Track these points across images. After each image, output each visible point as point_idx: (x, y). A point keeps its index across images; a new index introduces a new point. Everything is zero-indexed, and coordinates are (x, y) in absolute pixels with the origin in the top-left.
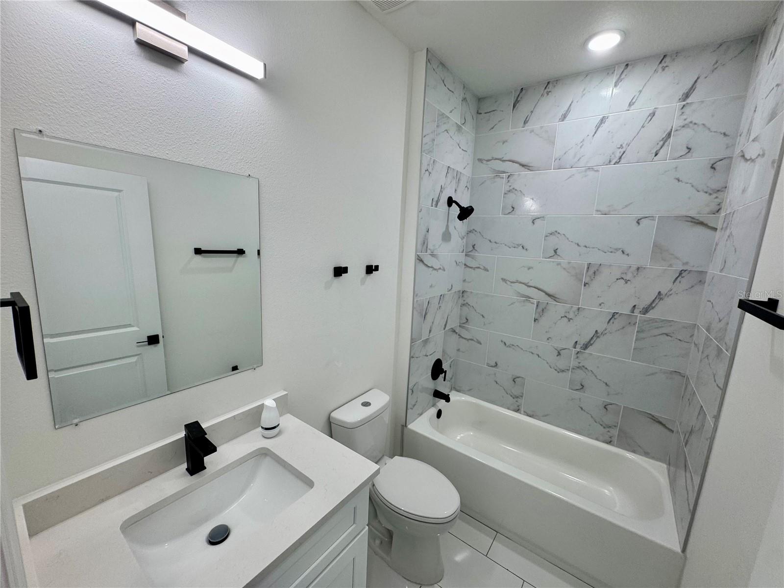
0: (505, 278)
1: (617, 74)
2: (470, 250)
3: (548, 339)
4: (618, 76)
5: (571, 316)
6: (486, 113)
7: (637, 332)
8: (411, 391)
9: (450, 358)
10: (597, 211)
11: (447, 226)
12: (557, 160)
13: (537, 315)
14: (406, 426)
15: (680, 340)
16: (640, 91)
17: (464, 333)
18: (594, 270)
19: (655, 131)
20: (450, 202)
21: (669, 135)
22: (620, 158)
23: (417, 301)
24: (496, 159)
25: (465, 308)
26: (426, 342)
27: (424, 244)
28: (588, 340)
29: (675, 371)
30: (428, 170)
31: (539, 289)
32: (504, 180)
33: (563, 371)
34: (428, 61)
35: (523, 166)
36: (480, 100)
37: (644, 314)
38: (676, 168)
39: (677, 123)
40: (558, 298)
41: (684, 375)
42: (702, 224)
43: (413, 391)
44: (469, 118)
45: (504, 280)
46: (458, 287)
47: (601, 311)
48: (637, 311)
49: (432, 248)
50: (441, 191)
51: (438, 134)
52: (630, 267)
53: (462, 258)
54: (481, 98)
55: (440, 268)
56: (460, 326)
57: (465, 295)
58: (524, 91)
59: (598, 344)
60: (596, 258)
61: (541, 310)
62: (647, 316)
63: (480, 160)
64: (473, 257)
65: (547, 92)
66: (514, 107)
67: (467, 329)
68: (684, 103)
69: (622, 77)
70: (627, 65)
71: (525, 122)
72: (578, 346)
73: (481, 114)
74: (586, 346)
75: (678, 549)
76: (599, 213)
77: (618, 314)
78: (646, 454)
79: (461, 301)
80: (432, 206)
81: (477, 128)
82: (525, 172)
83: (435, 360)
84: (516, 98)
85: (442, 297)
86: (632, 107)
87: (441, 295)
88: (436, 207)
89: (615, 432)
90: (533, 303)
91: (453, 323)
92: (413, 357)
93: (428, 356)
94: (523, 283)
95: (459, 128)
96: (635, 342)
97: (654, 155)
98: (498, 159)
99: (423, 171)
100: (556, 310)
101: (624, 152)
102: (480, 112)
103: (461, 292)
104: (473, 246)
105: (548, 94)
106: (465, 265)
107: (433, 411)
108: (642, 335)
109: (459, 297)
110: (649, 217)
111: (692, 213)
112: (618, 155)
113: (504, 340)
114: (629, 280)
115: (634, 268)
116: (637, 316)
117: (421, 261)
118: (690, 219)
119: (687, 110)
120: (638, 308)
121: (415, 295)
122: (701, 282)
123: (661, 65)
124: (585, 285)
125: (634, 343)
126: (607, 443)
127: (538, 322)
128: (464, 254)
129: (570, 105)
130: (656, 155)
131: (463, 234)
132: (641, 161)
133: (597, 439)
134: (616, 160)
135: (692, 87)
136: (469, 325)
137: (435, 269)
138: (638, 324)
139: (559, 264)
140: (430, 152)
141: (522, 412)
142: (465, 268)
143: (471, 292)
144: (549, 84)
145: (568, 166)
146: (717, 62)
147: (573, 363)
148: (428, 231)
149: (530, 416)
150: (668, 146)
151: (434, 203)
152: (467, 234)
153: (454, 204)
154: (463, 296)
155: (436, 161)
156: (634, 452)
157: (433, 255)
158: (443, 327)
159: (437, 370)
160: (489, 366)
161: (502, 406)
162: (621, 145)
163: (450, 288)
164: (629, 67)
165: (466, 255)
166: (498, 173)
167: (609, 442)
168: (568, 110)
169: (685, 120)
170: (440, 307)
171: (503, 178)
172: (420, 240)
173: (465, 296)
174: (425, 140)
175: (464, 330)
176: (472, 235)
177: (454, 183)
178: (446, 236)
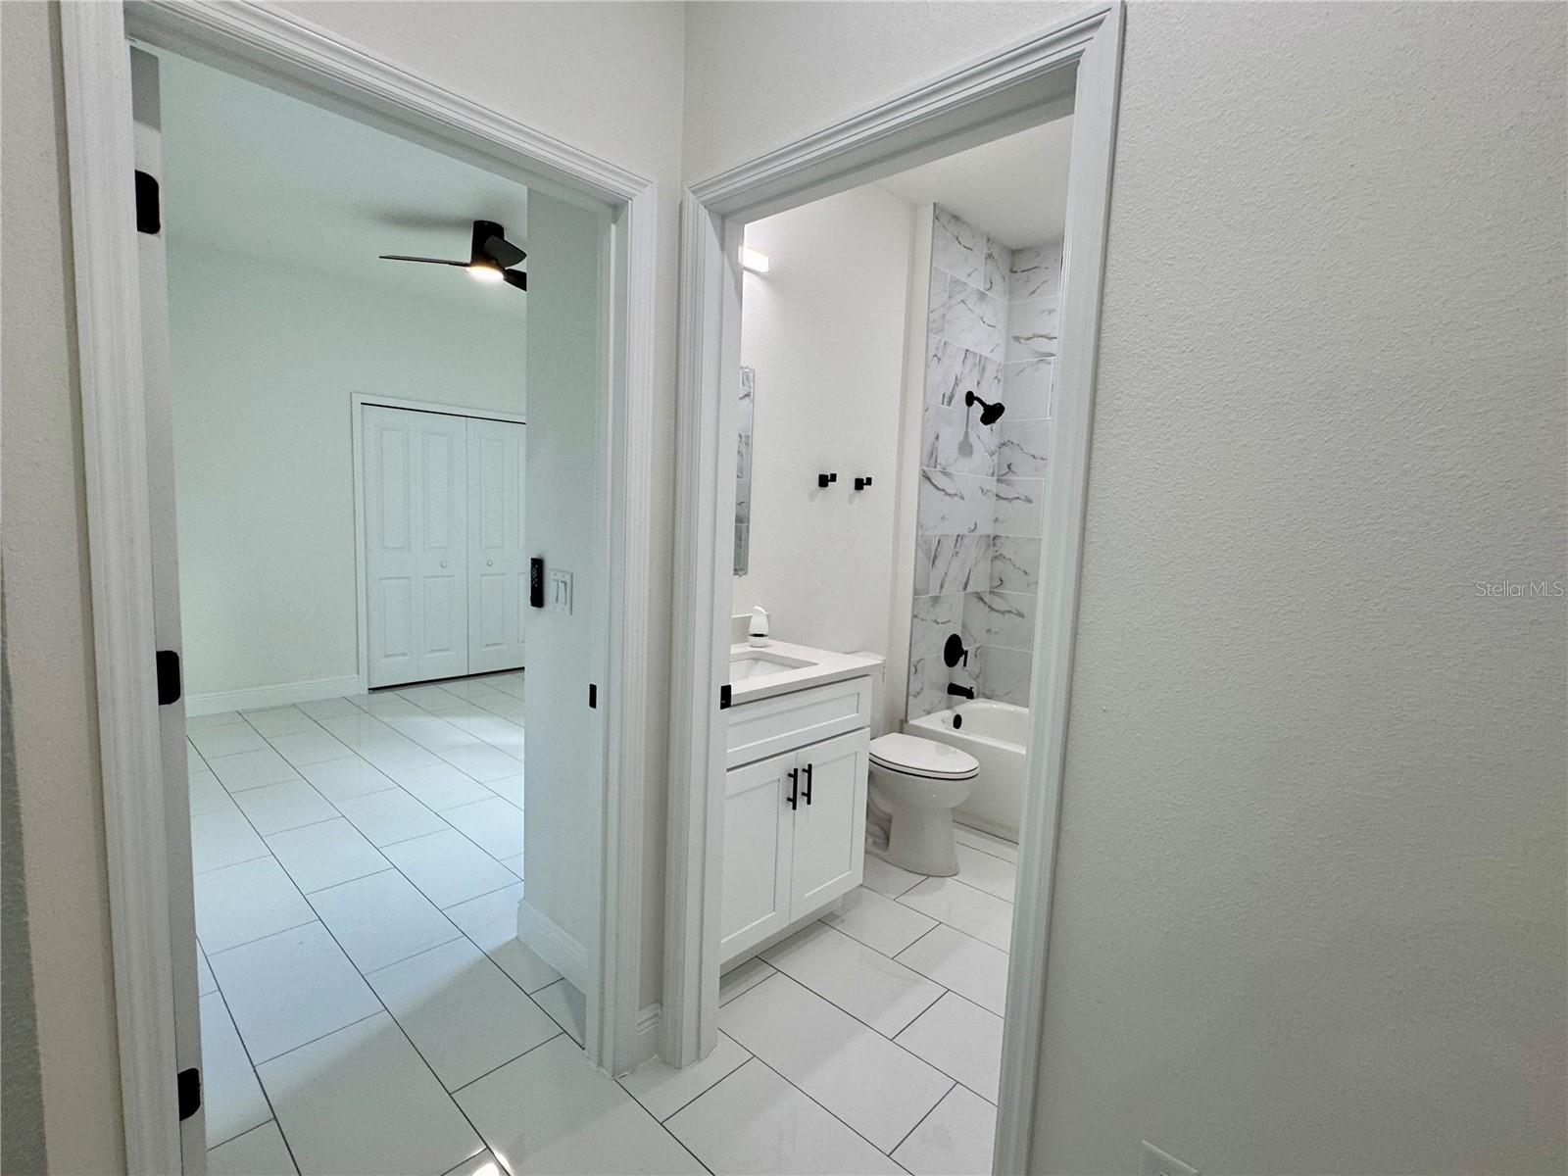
2: (1004, 473)
6: (1023, 271)
8: (914, 668)
9: (975, 640)
11: (967, 433)
14: (907, 721)
17: (997, 603)
20: (970, 398)
23: (922, 536)
24: (1039, 336)
25: (998, 563)
26: (936, 600)
27: (932, 456)
30: (936, 355)
34: (936, 218)
36: (1015, 252)
43: (916, 671)
44: (998, 280)
46: (987, 528)
49: (943, 462)
50: (956, 384)
51: (951, 308)
53: (992, 485)
55: (956, 495)
56: (990, 591)
57: (998, 541)
63: (1017, 339)
64: (1009, 483)
67: (1000, 595)
73: (1016, 272)
79: (991, 552)
80: (943, 404)
81: (1011, 292)
83: (951, 633)
85: (960, 538)
87: (958, 536)
88: (949, 405)
91: (980, 584)
92: (916, 617)
93: (938, 623)
95: (982, 296)
98: (1042, 336)
99: (930, 357)
102: (1014, 270)
103: (991, 538)
104: (1009, 467)
106: (997, 495)
107: (950, 715)
109: (988, 546)
117: (928, 479)
121: (920, 526)
128: (995, 478)
131: (993, 448)
136: (1004, 589)
137: (949, 495)
140: (939, 331)
142: (997, 500)
143: (1007, 537)
148: (937, 438)
151: (946, 400)
152: (999, 447)
153: (975, 402)
154: (994, 545)
155: (949, 343)
157: (944, 473)
158: (963, 586)
159: (954, 651)
163: (973, 527)
165: (998, 481)
166: (1043, 357)
170: (957, 553)
171: (1050, 363)
172: (928, 448)
173: (998, 544)
174: (933, 317)
175: (997, 598)
176: (1006, 450)
177: (976, 372)
178: (966, 448)
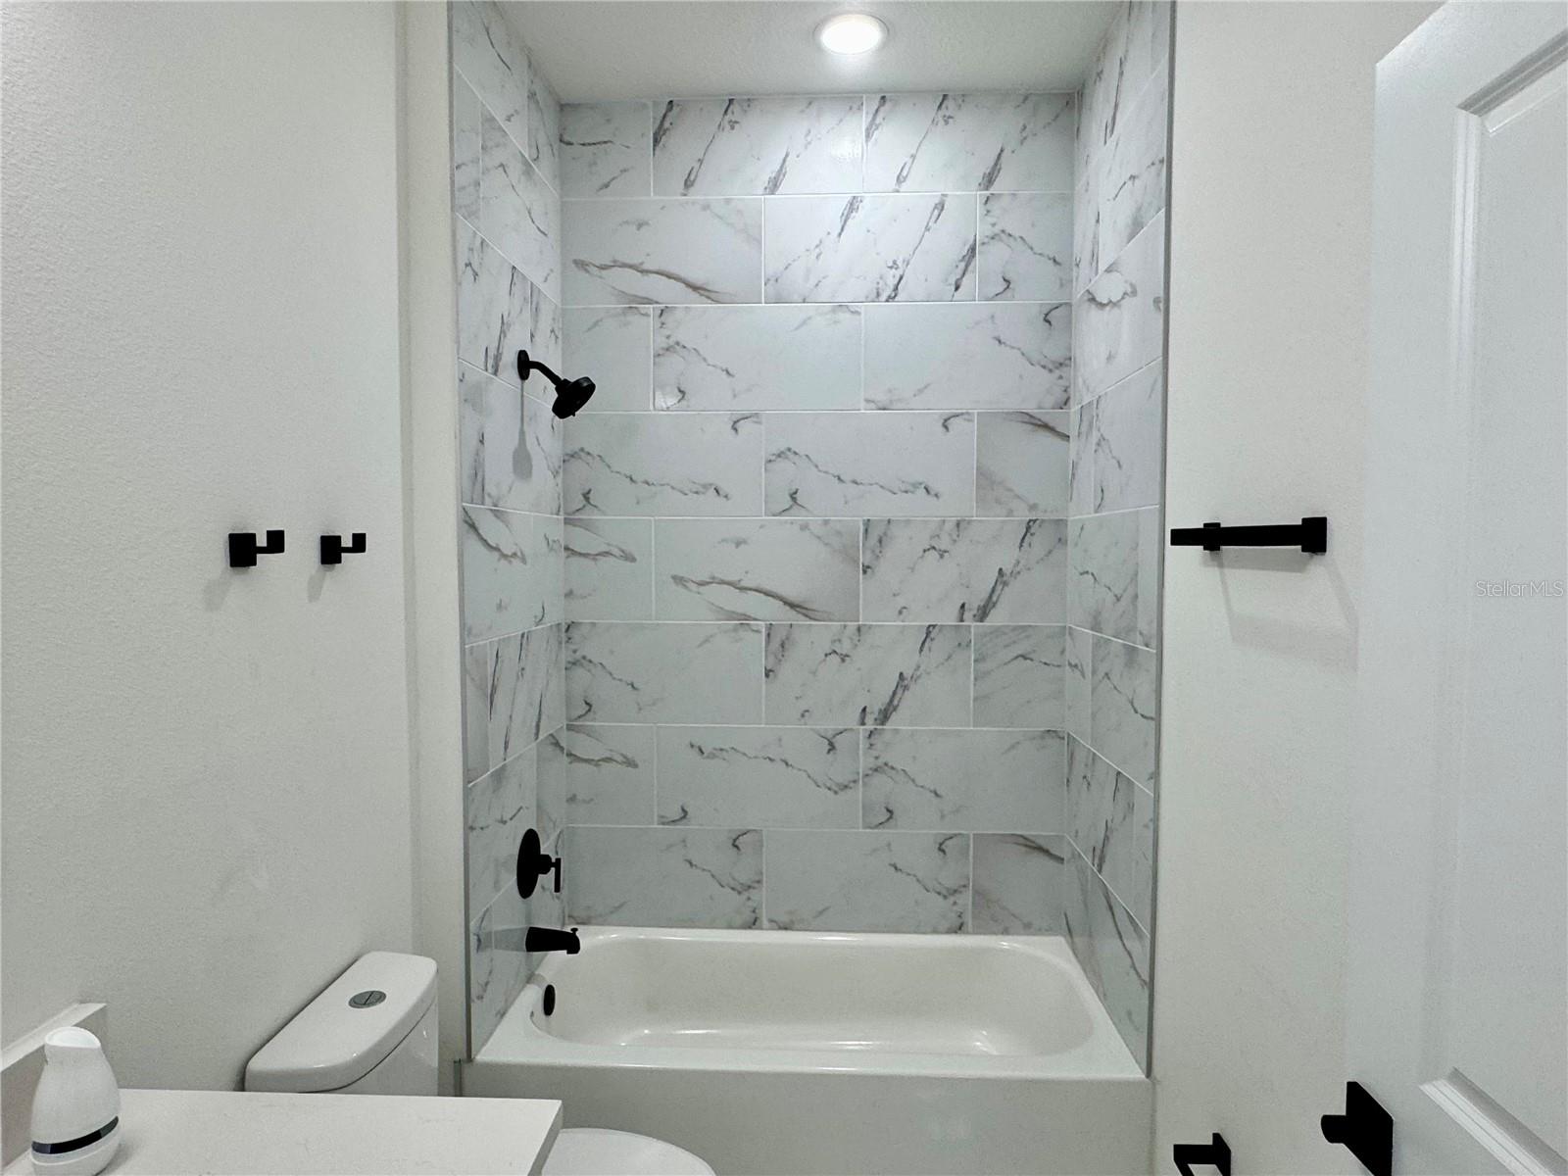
0: (681, 574)
1: (867, 113)
2: (580, 505)
3: (803, 716)
4: (870, 119)
5: (845, 647)
6: (583, 145)
7: (975, 661)
8: (476, 937)
9: (554, 825)
10: (868, 401)
11: (522, 433)
12: (772, 282)
13: (771, 658)
14: (470, 1058)
15: (1045, 664)
16: (913, 157)
17: (583, 746)
18: (877, 534)
19: (947, 242)
21: (973, 249)
22: (896, 288)
23: (471, 650)
24: (624, 265)
25: (579, 672)
26: (499, 776)
27: (475, 481)
28: (888, 700)
29: (1049, 731)
30: (470, 264)
31: (767, 594)
32: (652, 322)
33: (846, 787)
35: (695, 288)
36: (564, 108)
37: (982, 621)
38: (993, 317)
39: (982, 230)
40: (814, 610)
41: (1061, 735)
42: (1046, 427)
43: (479, 941)
44: (545, 150)
45: (679, 580)
46: (556, 613)
47: (904, 626)
48: (968, 615)
49: (494, 492)
50: (503, 333)
51: (486, 171)
52: (944, 521)
53: (558, 533)
54: (568, 105)
55: (515, 555)
56: (570, 728)
57: (575, 634)
58: (676, 110)
59: (908, 703)
60: (879, 507)
61: (780, 644)
62: (987, 623)
63: (581, 265)
64: (587, 526)
65: (730, 121)
66: (656, 141)
67: (589, 733)
68: (987, 193)
69: (878, 121)
70: (883, 98)
71: (688, 184)
72: (870, 719)
73: (569, 144)
74: (885, 716)
75: (1139, 1074)
76: (872, 405)
77: (937, 629)
78: (1028, 928)
79: (565, 656)
80: (487, 370)
81: (564, 179)
82: (700, 305)
83: (524, 832)
84: (658, 122)
85: (525, 641)
86: (904, 187)
87: (523, 636)
88: (495, 374)
89: (966, 899)
90: (758, 631)
91: (555, 721)
92: (472, 828)
93: (505, 822)
94: (729, 584)
95: (528, 171)
96: (975, 685)
97: (953, 288)
98: (631, 267)
99: (461, 265)
100: (814, 637)
101: (901, 278)
102: (566, 138)
103: (564, 627)
104: (586, 496)
105: (733, 128)
106: (567, 549)
107: (533, 995)
108: (982, 666)
109: (561, 643)
110: (962, 414)
111: (1030, 408)
112: (892, 282)
113: (697, 742)
114: (945, 552)
115: (950, 526)
116: (969, 626)
117: (473, 527)
118: (1027, 419)
119: (994, 206)
120: (970, 610)
121: (465, 631)
122: (1062, 541)
123: (941, 113)
124: (865, 572)
125: (972, 686)
126: (956, 932)
127: (775, 676)
128: (561, 517)
129: (784, 161)
130: (957, 288)
131: (556, 462)
132: (932, 299)
133: (935, 931)
134: (888, 292)
135: (996, 164)
136: (594, 720)
137: (505, 556)
138: (975, 644)
139: (804, 527)
140: (472, 214)
141: (765, 923)
142: (568, 557)
143: (594, 624)
144: (734, 105)
145: (796, 297)
146: (1025, 127)
147: (864, 763)
148: (482, 442)
149: (786, 929)
150: (974, 272)
151: (491, 362)
152: (564, 461)
153: (532, 371)
154: (569, 639)
155: (488, 245)
156: (1006, 932)
157: (498, 514)
158: (534, 731)
159: (532, 863)
160: (663, 824)
161: (711, 926)
162: (895, 262)
163: (540, 615)
164: (888, 105)
165: (567, 522)
166: (634, 303)
167: (959, 929)
168: (781, 172)
169: (994, 225)
170: (522, 670)
171: (647, 315)
172: (467, 471)
173: (577, 639)
174: (461, 178)
175: (582, 736)
176: (576, 465)
177: (527, 314)
178: (522, 463)
